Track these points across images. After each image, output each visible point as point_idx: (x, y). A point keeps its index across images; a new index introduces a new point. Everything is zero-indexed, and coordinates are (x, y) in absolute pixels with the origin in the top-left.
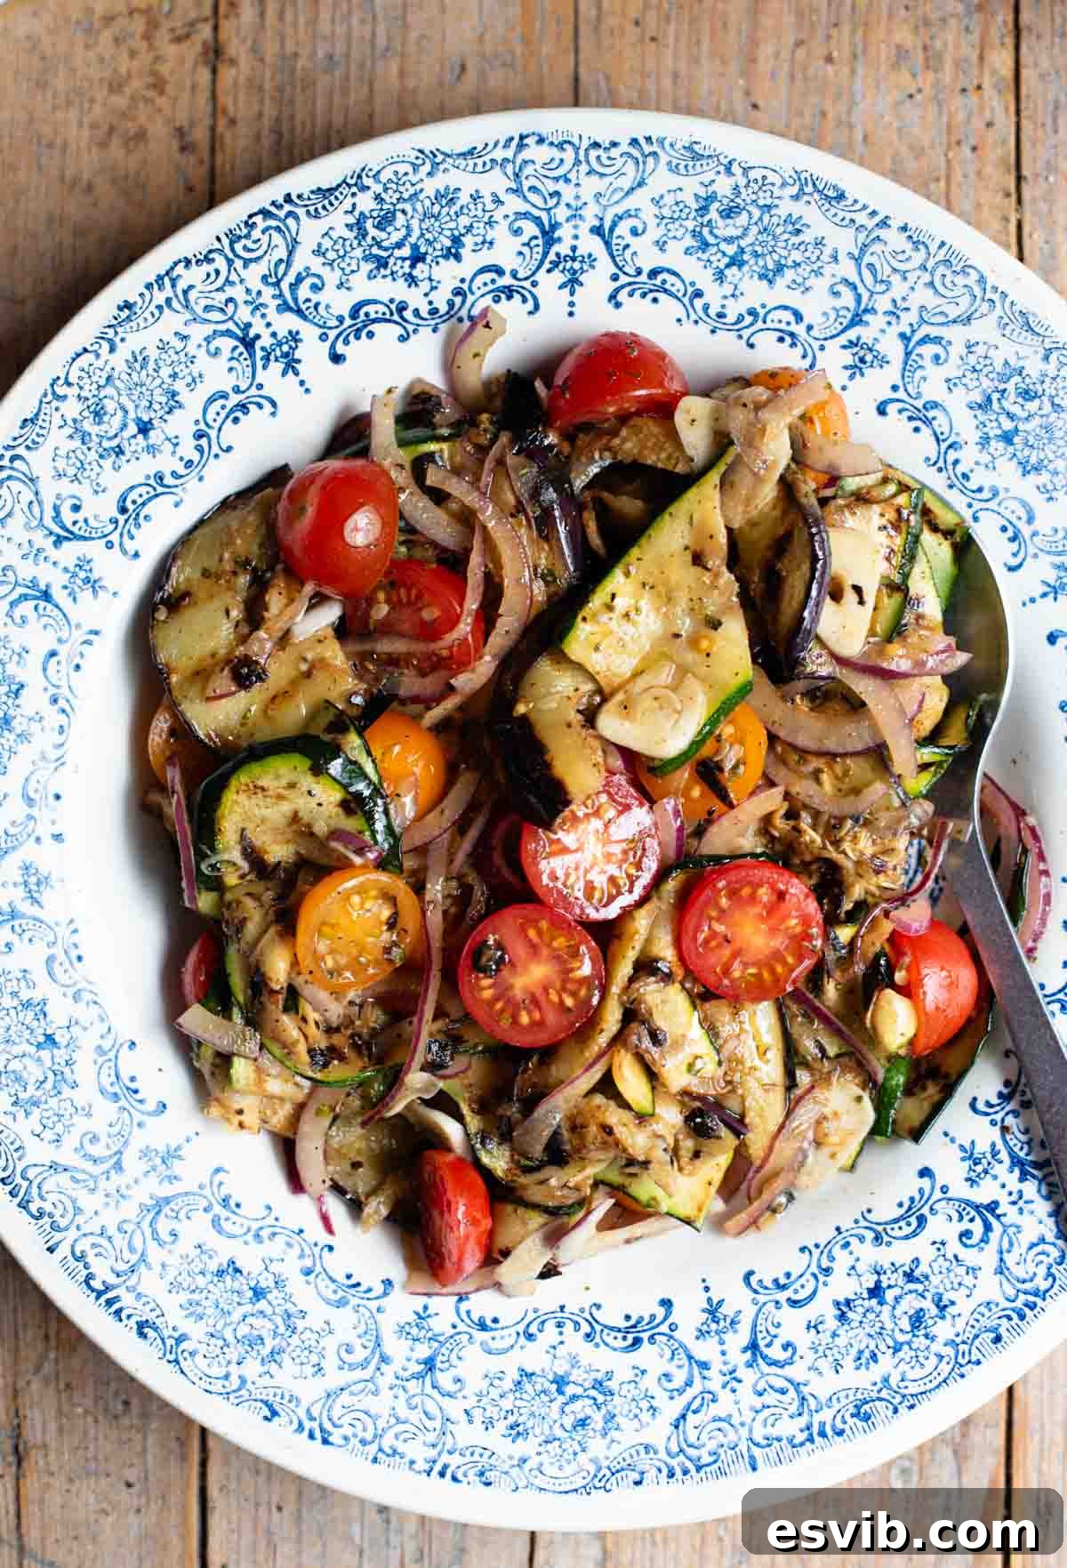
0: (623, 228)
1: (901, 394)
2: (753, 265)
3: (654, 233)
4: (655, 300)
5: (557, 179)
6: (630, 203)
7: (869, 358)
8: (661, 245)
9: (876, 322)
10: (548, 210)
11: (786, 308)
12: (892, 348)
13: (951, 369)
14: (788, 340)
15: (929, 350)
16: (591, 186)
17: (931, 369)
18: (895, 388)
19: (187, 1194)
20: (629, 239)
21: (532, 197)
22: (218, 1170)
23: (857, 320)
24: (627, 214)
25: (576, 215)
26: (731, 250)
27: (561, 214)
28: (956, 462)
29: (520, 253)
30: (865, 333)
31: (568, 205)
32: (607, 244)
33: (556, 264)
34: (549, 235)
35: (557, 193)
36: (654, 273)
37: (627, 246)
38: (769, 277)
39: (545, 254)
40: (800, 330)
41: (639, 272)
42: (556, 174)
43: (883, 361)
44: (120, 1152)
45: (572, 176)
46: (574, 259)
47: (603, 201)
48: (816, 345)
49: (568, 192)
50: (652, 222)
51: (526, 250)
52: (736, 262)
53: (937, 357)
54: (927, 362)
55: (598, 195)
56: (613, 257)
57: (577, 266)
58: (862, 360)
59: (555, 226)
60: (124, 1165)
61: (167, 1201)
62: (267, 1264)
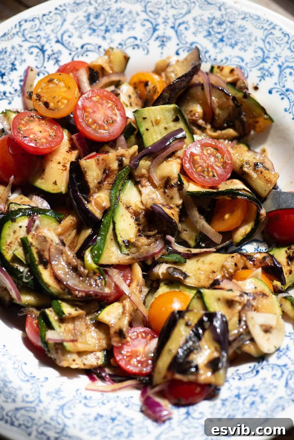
0: (65, 37)
1: (181, 45)
2: (112, 29)
3: (76, 34)
4: (87, 55)
5: (37, 31)
6: (64, 28)
7: (165, 39)
8: (80, 37)
9: (161, 27)
10: (38, 42)
11: (130, 38)
12: (171, 33)
13: (193, 29)
14: (136, 47)
15: (182, 27)
16: (48, 29)
17: (187, 33)
18: (178, 45)
19: (70, 401)
20: (69, 40)
21: (31, 40)
22: (77, 390)
23: (155, 30)
24: (65, 32)
25: (48, 40)
26: (103, 28)
27: (43, 41)
28: (210, 57)
29: (36, 60)
30: (159, 33)
31: (44, 38)
32: (63, 44)
33: (49, 58)
34: (42, 50)
35: (39, 36)
36: (82, 47)
37: (69, 43)
38: (120, 30)
39: (44, 56)
40: (138, 42)
41: (77, 49)
42: (35, 29)
43: (169, 38)
44: (39, 397)
45: (41, 28)
46: (54, 54)
47: (55, 31)
48: (146, 44)
49: (42, 33)
50: (74, 31)
51: (37, 58)
52: (107, 31)
53: (186, 29)
54: (184, 31)
55: (53, 31)
56: (66, 48)
57: (56, 56)
58: (163, 41)
59: (43, 46)
60: (42, 400)
61: (64, 405)
62: (111, 410)
